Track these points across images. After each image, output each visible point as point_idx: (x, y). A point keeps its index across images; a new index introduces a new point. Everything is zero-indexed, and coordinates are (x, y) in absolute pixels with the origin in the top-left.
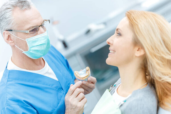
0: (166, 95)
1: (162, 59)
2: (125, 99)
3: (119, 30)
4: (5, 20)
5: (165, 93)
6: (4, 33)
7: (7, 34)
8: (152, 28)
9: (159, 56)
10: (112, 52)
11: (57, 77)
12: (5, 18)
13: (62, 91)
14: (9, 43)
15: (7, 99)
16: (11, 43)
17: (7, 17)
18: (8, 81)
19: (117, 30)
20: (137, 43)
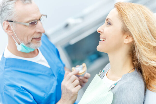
0: (153, 78)
1: (149, 46)
2: (115, 82)
3: (109, 20)
4: (7, 11)
5: (152, 76)
6: (4, 23)
7: (7, 24)
8: (139, 17)
9: (146, 43)
10: (103, 40)
11: (49, 64)
12: (7, 9)
13: (54, 77)
14: (8, 32)
15: (5, 84)
16: (10, 33)
17: (10, 8)
18: (5, 68)
19: (107, 20)
20: (125, 31)
